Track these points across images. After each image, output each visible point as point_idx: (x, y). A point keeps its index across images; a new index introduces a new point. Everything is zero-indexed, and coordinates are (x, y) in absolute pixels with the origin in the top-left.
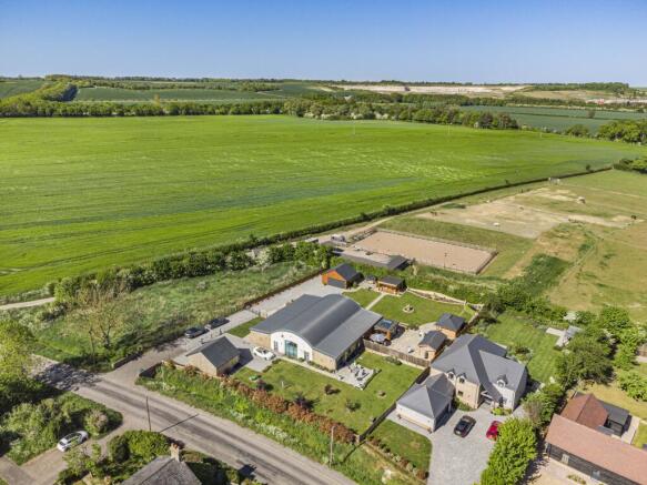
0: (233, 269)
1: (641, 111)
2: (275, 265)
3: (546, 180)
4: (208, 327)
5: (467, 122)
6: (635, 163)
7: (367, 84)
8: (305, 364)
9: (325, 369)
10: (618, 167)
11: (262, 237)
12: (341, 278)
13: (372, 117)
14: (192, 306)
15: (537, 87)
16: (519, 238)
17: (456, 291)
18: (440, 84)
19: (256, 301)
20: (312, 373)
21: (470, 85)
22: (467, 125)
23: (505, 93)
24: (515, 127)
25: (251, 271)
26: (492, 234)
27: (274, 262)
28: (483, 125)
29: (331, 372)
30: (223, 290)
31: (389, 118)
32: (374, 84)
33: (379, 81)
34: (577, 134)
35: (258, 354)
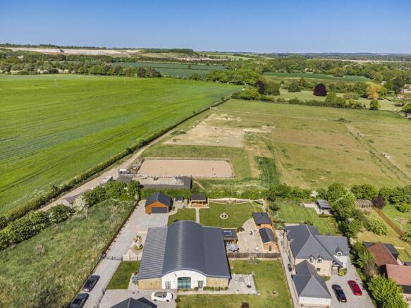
0: (57, 222)
1: (208, 64)
2: (93, 208)
3: (209, 109)
4: (85, 291)
5: (129, 73)
6: (241, 95)
7: (29, 46)
8: (201, 292)
9: (220, 289)
10: (233, 97)
11: (61, 185)
12: (164, 206)
13: (56, 72)
14: (49, 275)
15: (148, 51)
16: (235, 148)
17: (243, 194)
18: (84, 48)
19: (107, 248)
20: (216, 298)
21: (105, 49)
22: (129, 75)
23: (130, 54)
24: (160, 76)
25: (76, 220)
26: (220, 149)
27: (91, 205)
28: (140, 75)
29: (226, 288)
30: (65, 247)
31: (70, 72)
32: (35, 47)
33: (38, 44)
34: (196, 79)
35: (158, 299)
